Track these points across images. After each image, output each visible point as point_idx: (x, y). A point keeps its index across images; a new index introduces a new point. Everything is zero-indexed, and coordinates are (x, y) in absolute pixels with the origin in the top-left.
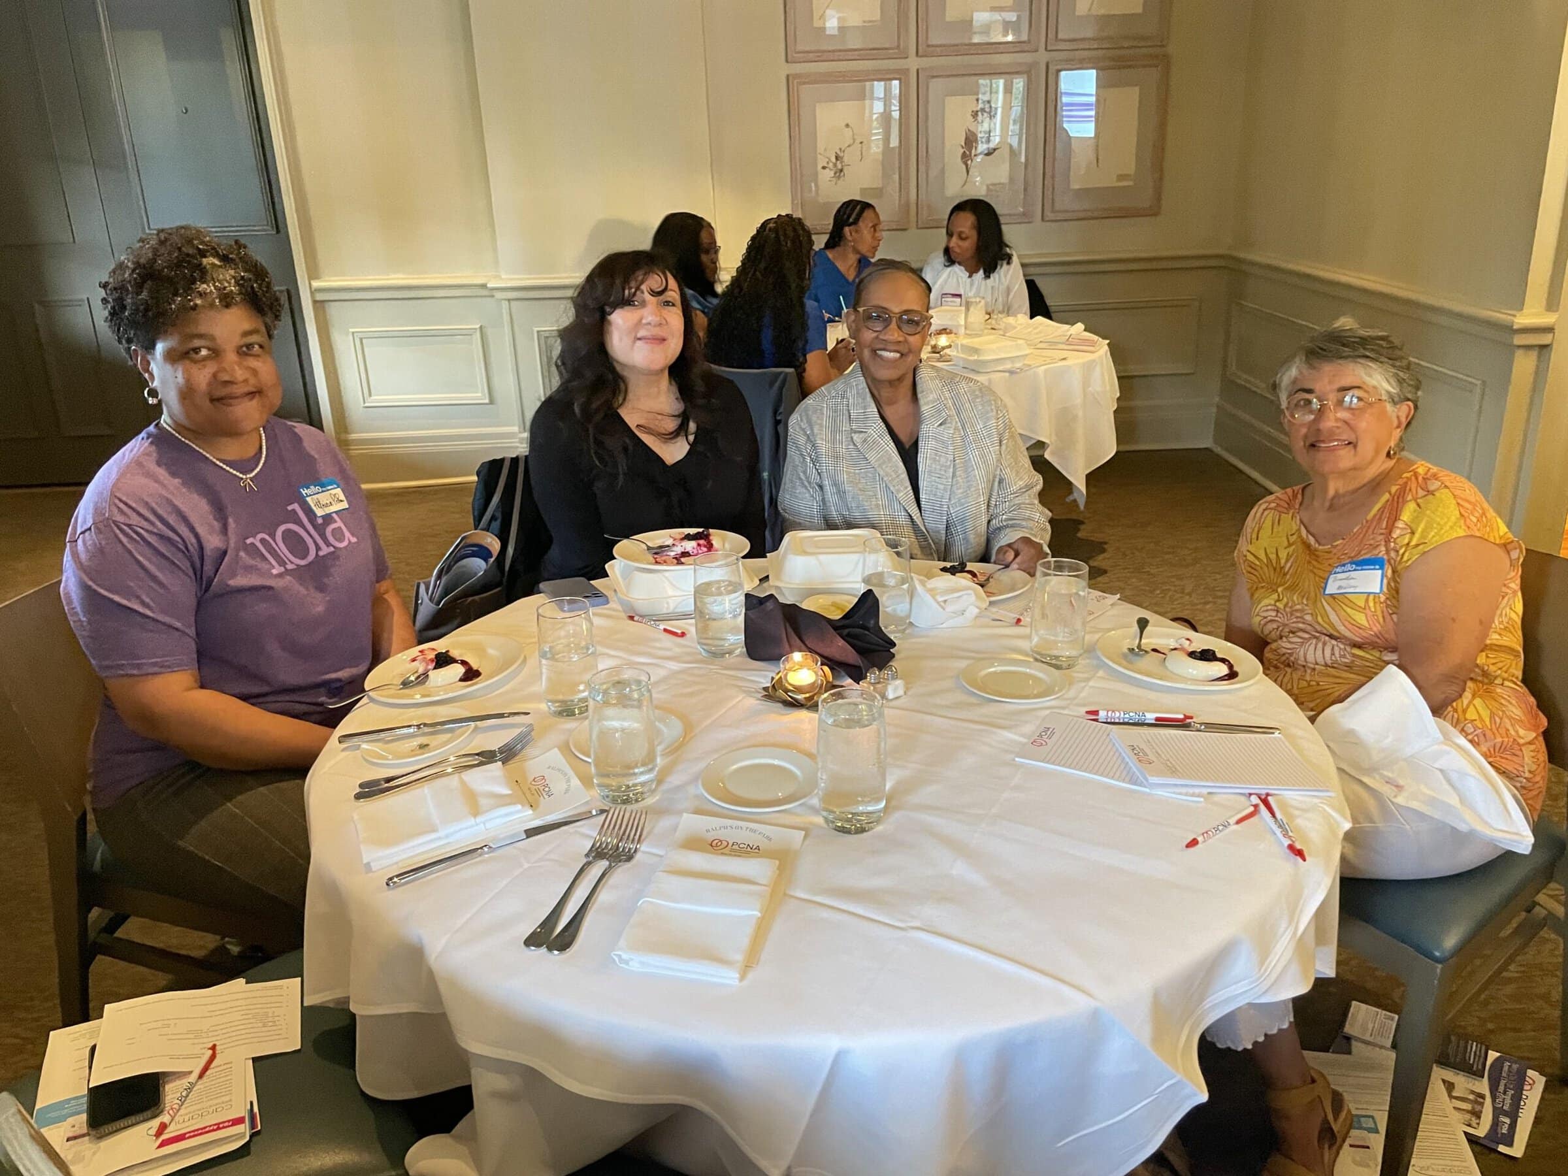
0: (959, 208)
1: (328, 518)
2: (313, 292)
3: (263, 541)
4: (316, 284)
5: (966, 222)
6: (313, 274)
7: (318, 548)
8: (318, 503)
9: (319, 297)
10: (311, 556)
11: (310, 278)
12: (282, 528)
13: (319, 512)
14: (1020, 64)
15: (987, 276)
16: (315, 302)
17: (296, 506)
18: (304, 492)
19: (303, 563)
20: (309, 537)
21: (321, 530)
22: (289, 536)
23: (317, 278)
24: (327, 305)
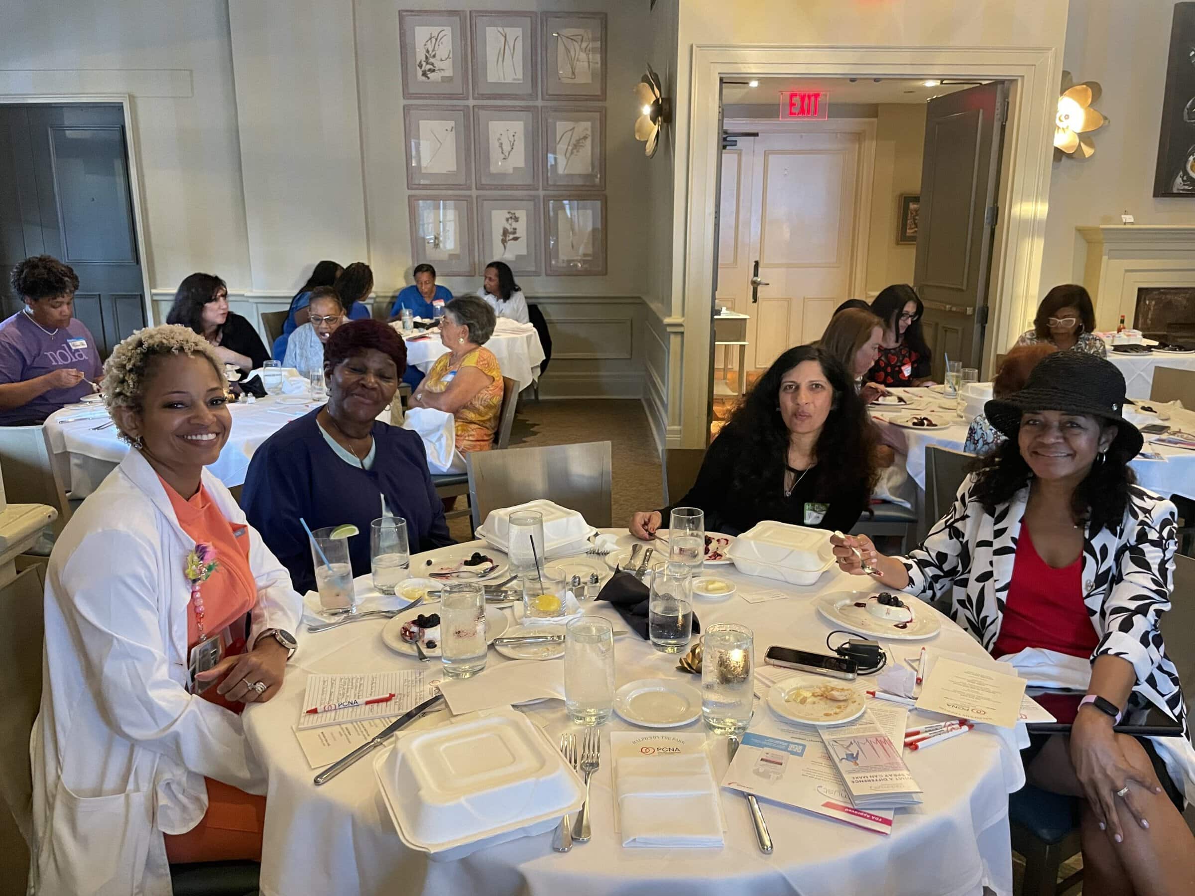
0: (491, 265)
1: (77, 350)
2: (152, 295)
3: (51, 354)
4: (154, 291)
5: (494, 271)
6: (153, 285)
7: (72, 359)
8: (74, 345)
9: (155, 298)
10: (69, 361)
11: (151, 288)
12: (59, 351)
13: (73, 348)
14: (531, 196)
15: (505, 301)
16: (153, 301)
17: (65, 345)
18: (68, 341)
19: (66, 363)
20: (68, 355)
21: (73, 354)
22: (61, 354)
23: (155, 288)
24: (160, 302)
